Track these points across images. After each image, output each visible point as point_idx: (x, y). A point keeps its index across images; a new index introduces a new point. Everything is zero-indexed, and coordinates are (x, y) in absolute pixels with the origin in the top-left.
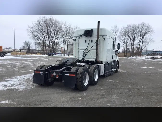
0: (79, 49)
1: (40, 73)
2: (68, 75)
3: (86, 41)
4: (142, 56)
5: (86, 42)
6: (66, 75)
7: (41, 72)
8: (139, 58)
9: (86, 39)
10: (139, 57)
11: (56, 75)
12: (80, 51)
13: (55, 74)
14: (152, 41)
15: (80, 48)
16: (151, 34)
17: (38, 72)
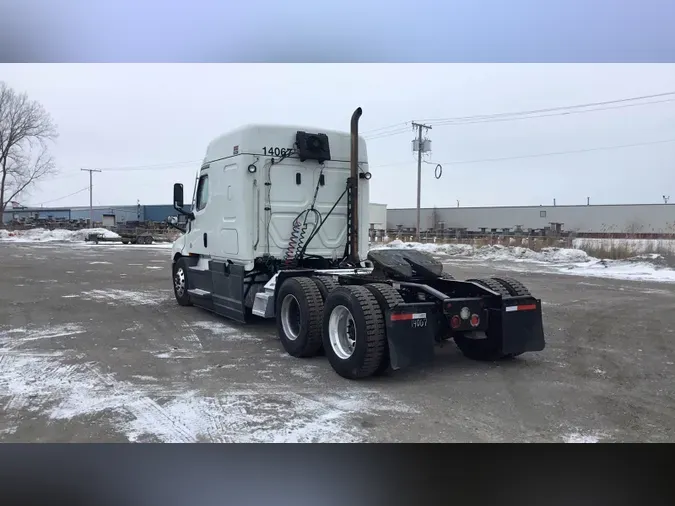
0: (273, 210)
1: (411, 321)
2: (514, 308)
3: (298, 176)
4: (25, 232)
5: (298, 181)
6: (508, 309)
7: (416, 316)
8: (16, 239)
9: (298, 170)
10: (10, 235)
11: (470, 318)
12: (273, 216)
13: (464, 314)
14: (46, 168)
15: (274, 206)
16: (44, 139)
17: (405, 317)
